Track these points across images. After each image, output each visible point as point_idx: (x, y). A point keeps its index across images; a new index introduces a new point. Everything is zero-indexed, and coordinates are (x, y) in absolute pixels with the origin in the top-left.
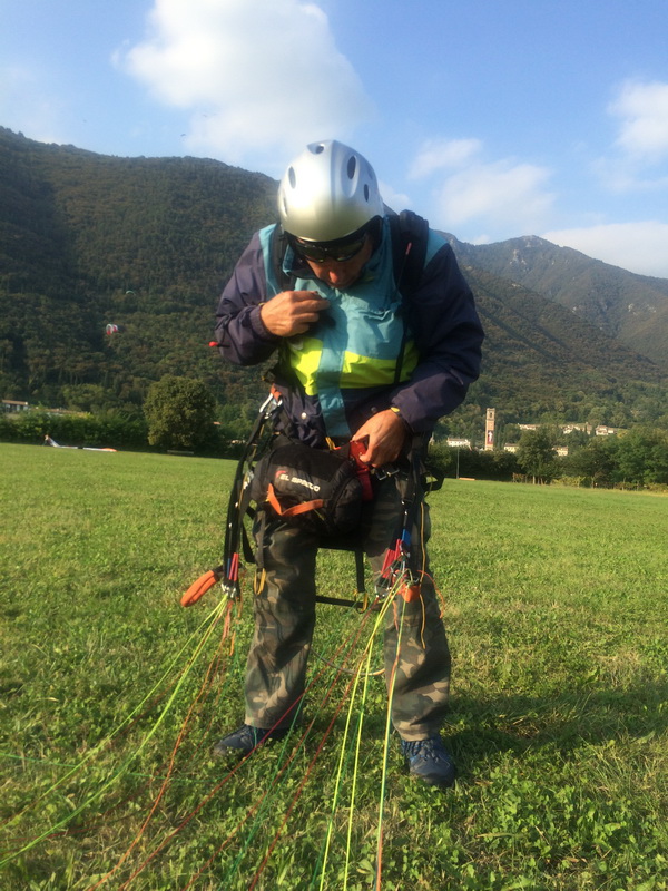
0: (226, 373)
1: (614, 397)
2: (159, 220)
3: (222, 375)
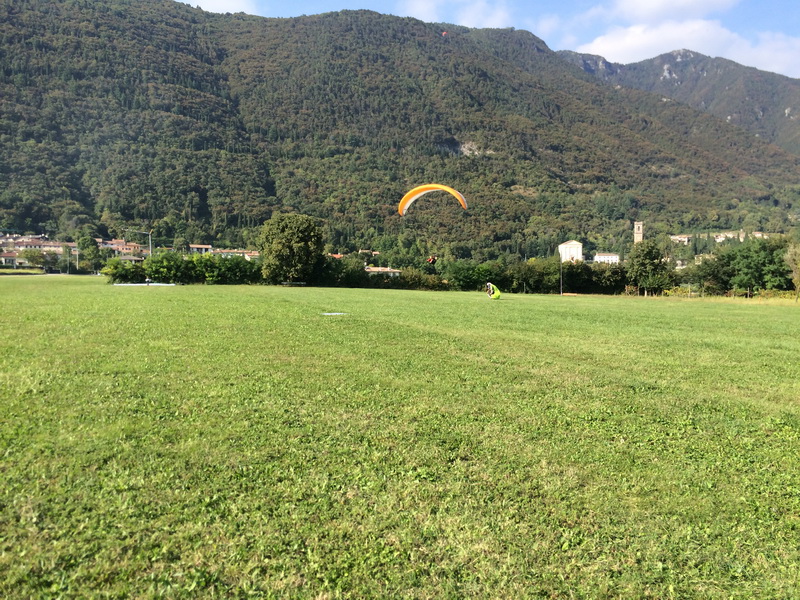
1: (771, 202)
2: (320, 72)
3: (381, 208)
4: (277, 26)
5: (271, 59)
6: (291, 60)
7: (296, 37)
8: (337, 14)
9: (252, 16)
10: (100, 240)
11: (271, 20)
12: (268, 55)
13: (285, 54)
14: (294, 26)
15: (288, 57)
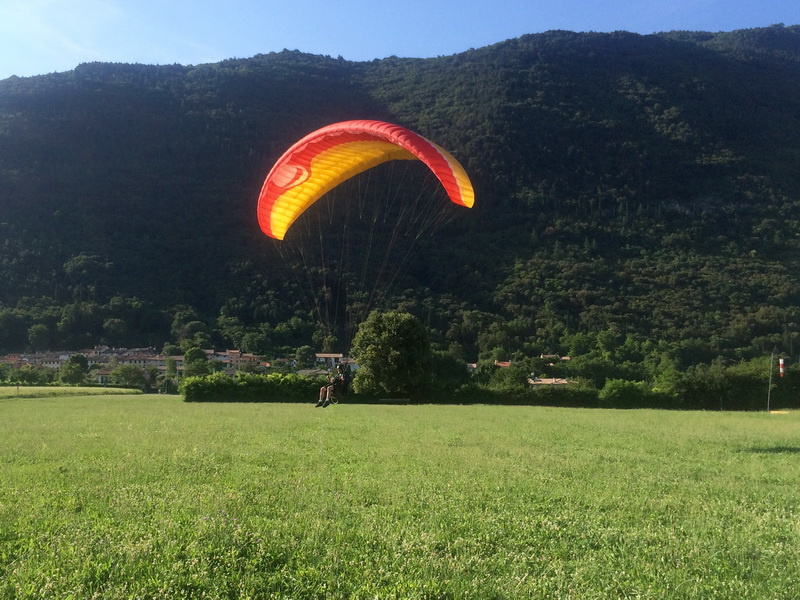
0: (580, 293)
2: (490, 118)
3: (574, 296)
4: (436, 67)
5: (427, 110)
6: (452, 109)
7: (461, 78)
8: (515, 41)
9: (405, 59)
10: (212, 352)
11: (429, 61)
12: (423, 106)
13: (446, 100)
14: (457, 65)
15: (450, 104)
